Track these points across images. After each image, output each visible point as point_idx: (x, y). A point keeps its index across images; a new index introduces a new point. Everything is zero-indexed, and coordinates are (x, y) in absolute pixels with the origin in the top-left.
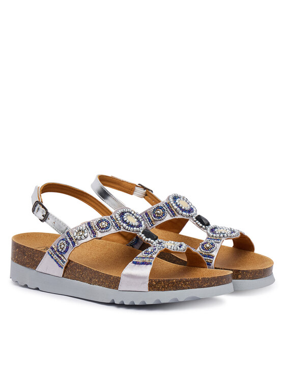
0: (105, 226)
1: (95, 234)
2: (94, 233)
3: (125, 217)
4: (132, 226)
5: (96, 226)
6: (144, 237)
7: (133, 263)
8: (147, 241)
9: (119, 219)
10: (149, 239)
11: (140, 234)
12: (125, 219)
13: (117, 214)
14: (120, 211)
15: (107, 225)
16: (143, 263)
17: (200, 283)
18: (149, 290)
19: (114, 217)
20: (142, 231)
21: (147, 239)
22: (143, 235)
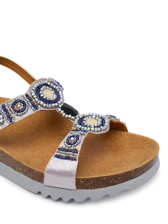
0: (20, 109)
1: (12, 118)
2: (10, 118)
3: (41, 92)
4: (50, 102)
5: (12, 109)
6: (64, 114)
7: (56, 156)
8: (68, 118)
9: (35, 96)
10: (70, 116)
11: (60, 109)
12: (42, 95)
13: (32, 91)
14: (35, 86)
15: (22, 107)
16: (67, 158)
17: (132, 175)
18: (77, 188)
19: (30, 95)
20: (60, 106)
21: (67, 116)
22: (62, 112)
